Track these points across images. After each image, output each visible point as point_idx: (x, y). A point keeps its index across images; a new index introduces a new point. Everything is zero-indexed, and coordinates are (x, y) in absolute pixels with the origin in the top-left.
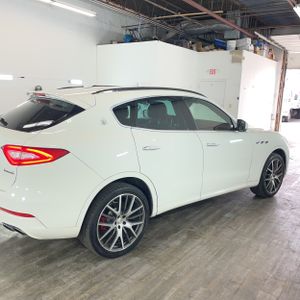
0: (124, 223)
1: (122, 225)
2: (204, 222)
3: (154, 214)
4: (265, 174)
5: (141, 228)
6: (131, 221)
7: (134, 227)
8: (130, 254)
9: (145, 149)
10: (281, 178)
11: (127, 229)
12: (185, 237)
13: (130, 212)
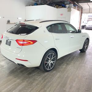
0: (51, 61)
1: (50, 62)
2: (69, 60)
3: (58, 58)
4: (84, 45)
5: (55, 63)
6: (52, 61)
7: (53, 62)
8: (52, 70)
9: (56, 39)
10: (88, 46)
11: (51, 63)
12: (66, 65)
13: (52, 58)
